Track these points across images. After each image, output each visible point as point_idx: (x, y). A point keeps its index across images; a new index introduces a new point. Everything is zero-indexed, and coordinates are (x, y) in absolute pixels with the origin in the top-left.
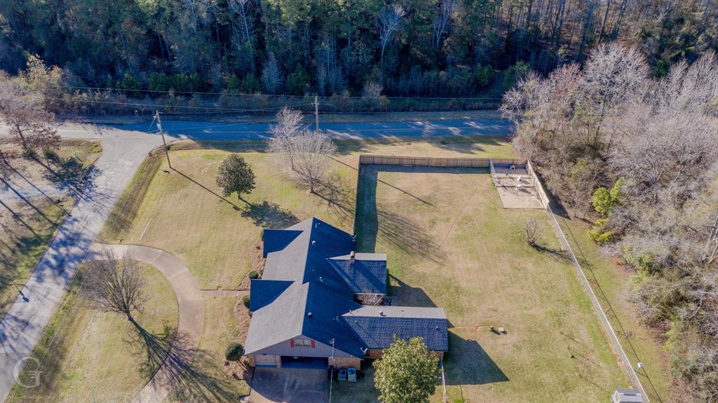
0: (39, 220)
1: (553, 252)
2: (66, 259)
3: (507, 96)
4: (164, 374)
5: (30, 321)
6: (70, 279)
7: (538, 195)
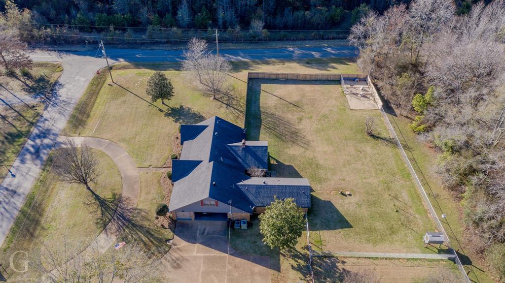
0: (20, 120)
1: (385, 139)
2: (41, 148)
3: (353, 29)
4: (113, 226)
5: (17, 191)
6: (44, 161)
7: (375, 100)
